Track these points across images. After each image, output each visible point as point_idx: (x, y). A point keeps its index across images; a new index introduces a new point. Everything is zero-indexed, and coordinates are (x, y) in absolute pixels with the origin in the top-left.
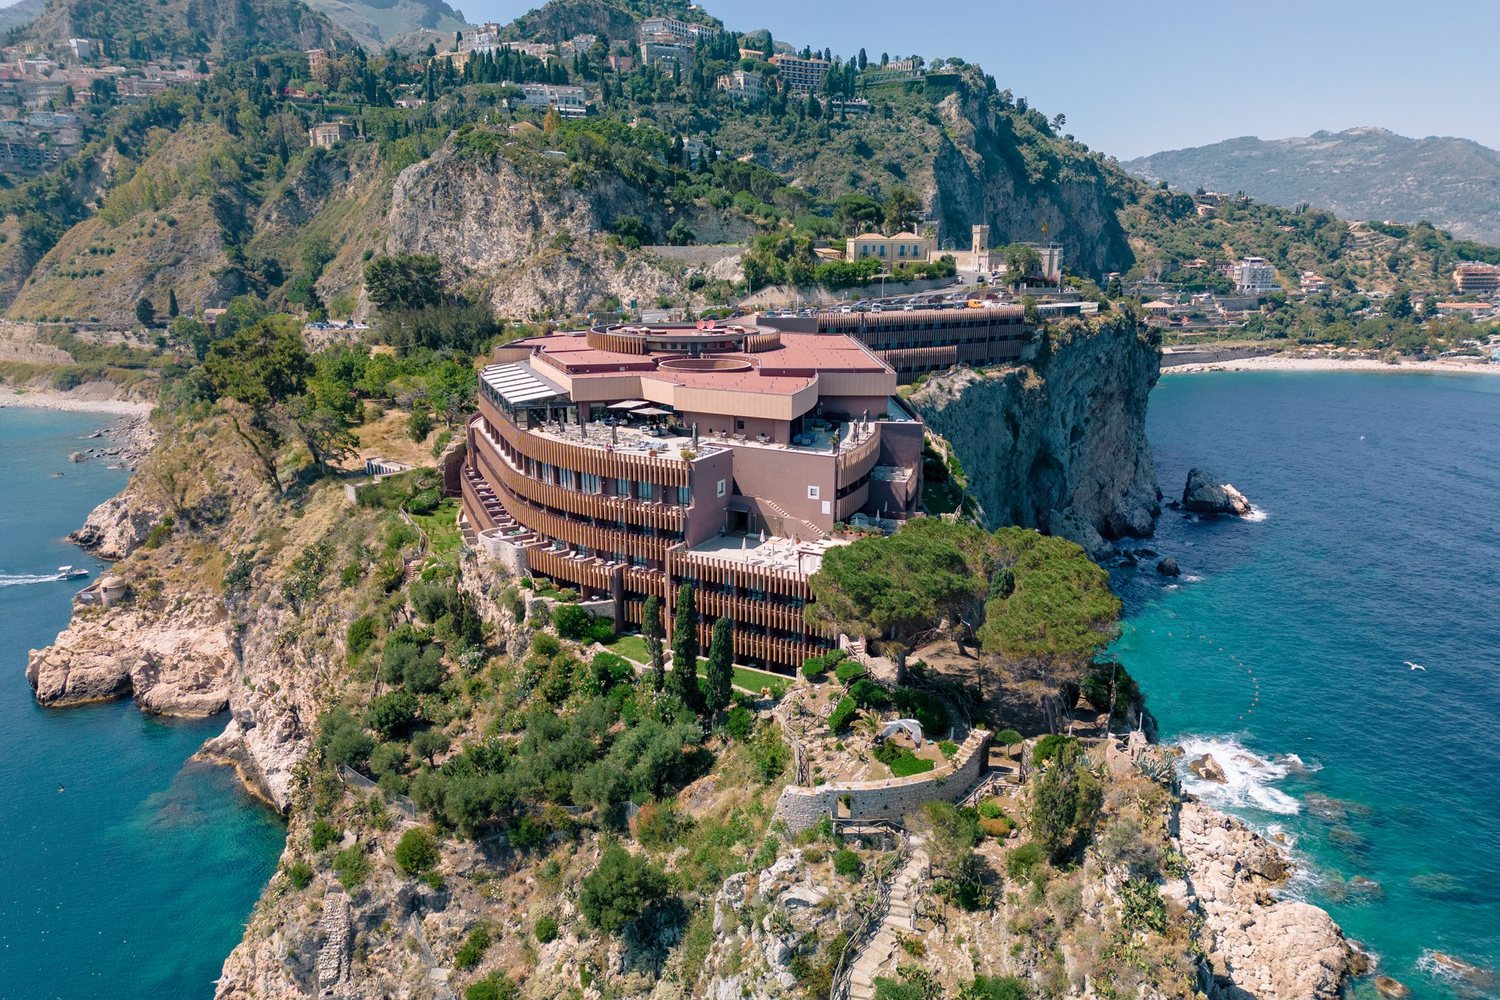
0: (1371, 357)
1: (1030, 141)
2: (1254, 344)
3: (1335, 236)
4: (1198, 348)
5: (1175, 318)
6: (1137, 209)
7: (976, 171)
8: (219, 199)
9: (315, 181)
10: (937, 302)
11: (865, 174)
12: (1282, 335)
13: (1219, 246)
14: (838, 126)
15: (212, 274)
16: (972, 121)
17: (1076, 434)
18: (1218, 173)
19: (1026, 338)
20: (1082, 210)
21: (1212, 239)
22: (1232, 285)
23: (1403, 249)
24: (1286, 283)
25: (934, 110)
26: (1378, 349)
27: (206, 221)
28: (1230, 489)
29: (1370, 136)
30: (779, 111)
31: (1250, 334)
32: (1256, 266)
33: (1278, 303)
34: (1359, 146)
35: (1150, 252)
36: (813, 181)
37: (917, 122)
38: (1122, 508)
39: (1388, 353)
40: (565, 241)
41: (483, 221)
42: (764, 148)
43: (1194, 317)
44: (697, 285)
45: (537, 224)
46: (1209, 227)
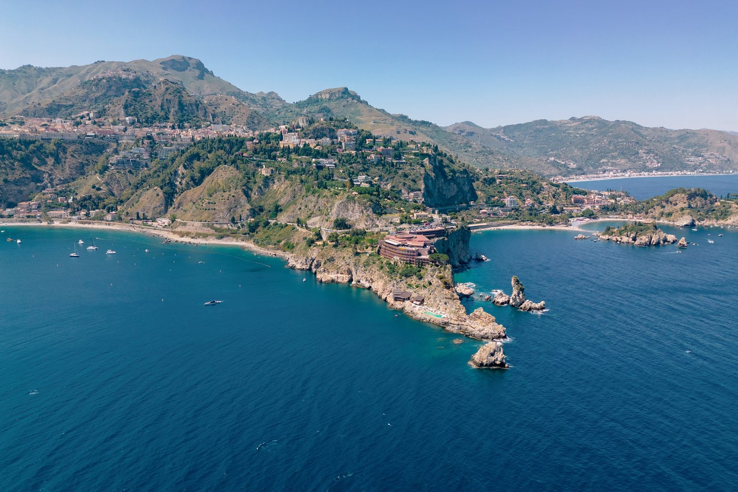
0: (539, 225)
1: (448, 166)
2: (509, 222)
3: (538, 187)
4: (494, 223)
5: (489, 214)
6: (479, 182)
7: (434, 178)
8: (243, 190)
9: (265, 184)
10: (431, 227)
11: (406, 182)
12: (517, 219)
13: (502, 193)
14: (398, 169)
15: (248, 210)
16: (432, 165)
17: (454, 247)
18: (531, 135)
19: (445, 233)
20: (463, 184)
21: (501, 190)
22: (505, 204)
23: (558, 191)
24: (521, 203)
25: (422, 162)
26: (541, 222)
27: (242, 196)
28: (483, 256)
29: (591, 120)
30: (384, 165)
31: (508, 219)
32: (512, 199)
33: (517, 210)
34: (587, 125)
35: (482, 195)
36: (393, 184)
37: (418, 167)
38: (463, 259)
39: (543, 224)
40: (368, 216)
41: (353, 212)
42: (381, 176)
43: (494, 214)
44: (391, 223)
45: (363, 212)
46: (500, 187)
